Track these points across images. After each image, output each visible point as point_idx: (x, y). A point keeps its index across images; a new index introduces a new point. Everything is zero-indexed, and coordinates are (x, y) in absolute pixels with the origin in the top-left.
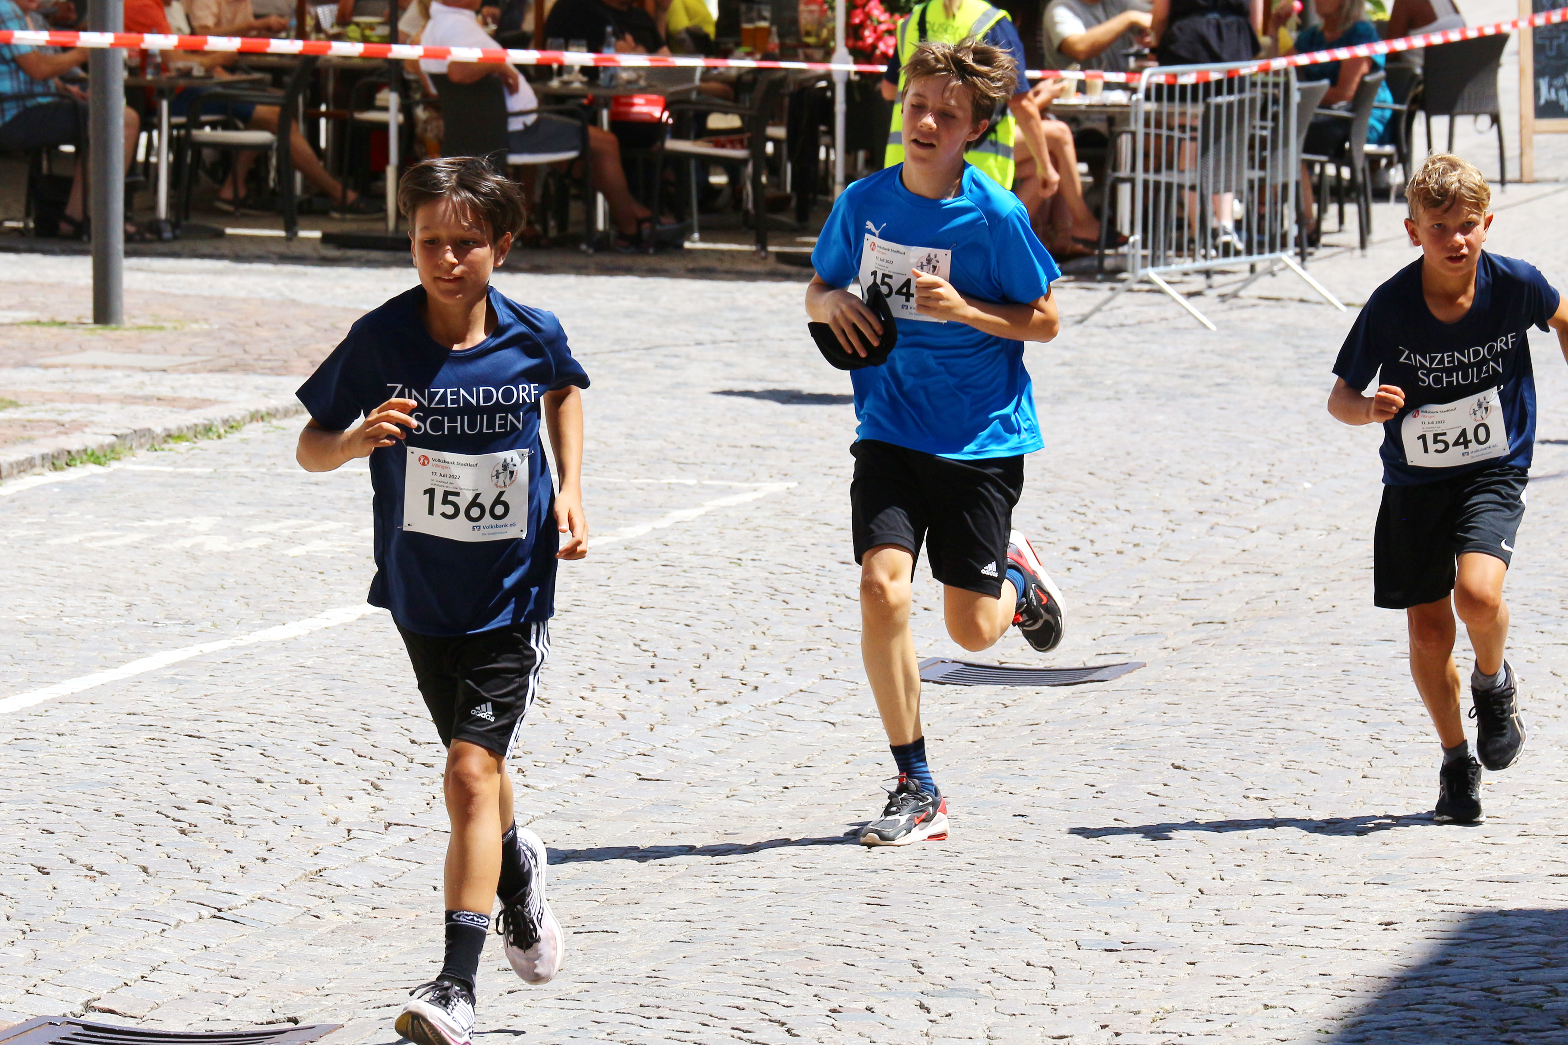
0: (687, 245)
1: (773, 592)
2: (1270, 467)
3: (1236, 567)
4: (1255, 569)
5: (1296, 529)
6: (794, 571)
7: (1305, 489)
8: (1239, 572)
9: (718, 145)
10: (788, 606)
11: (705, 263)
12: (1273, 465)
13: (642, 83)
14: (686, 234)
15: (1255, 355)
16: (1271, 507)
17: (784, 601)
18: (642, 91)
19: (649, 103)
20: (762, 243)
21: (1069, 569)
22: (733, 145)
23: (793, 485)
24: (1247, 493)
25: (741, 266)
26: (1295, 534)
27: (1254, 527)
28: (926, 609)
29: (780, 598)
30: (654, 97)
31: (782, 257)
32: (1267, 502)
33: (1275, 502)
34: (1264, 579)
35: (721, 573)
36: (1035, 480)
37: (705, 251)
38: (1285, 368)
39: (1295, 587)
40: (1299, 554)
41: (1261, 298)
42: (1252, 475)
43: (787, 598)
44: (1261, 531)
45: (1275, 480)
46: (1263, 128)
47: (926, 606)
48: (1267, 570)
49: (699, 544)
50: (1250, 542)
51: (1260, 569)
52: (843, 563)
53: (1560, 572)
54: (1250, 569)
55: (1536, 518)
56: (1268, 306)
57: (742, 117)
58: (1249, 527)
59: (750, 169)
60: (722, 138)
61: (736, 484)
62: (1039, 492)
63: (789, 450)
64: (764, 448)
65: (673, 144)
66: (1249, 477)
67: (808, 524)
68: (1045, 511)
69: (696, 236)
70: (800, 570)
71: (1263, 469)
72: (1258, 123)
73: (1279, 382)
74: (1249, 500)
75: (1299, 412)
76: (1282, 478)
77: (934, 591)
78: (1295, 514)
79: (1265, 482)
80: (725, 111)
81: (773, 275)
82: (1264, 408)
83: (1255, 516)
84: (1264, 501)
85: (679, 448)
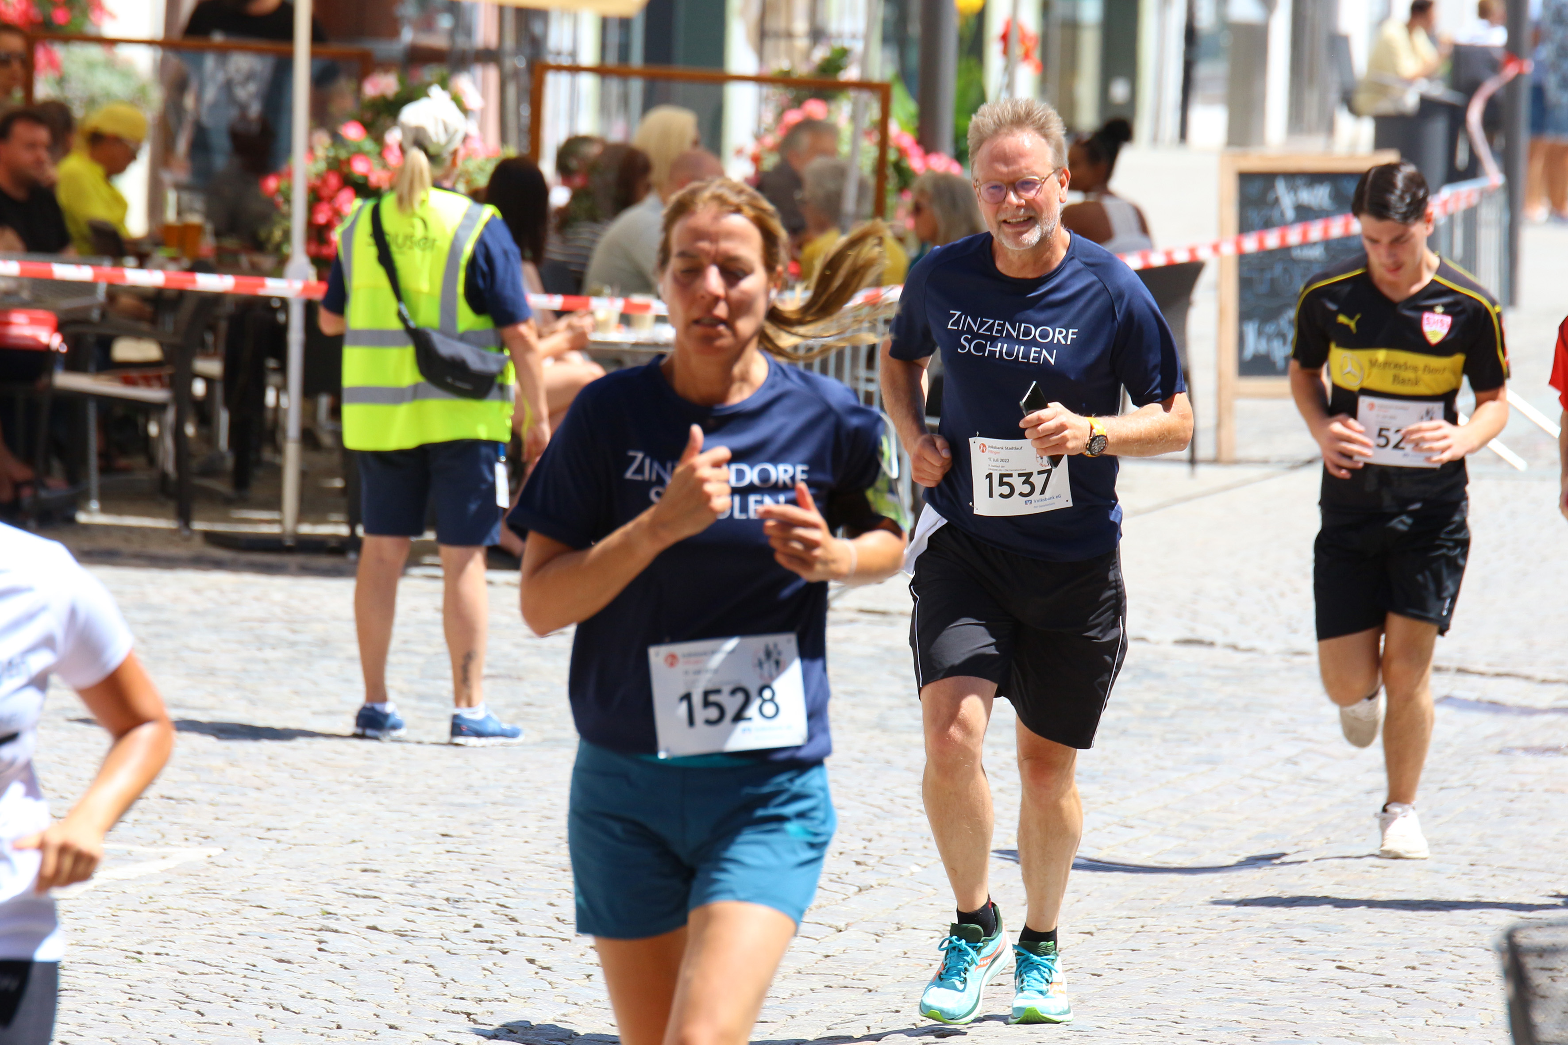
0: (82, 518)
1: (182, 999)
2: (866, 843)
3: (815, 978)
4: (842, 982)
5: (899, 929)
6: (213, 970)
7: (912, 874)
8: (819, 986)
9: (129, 382)
10: (203, 1019)
11: (106, 543)
12: (870, 840)
13: (25, 295)
14: (78, 501)
15: (851, 688)
16: (866, 896)
17: (198, 1012)
18: (24, 306)
19: (34, 322)
20: (185, 516)
21: (589, 976)
22: (147, 382)
23: (216, 851)
24: (834, 877)
25: (155, 549)
26: (897, 935)
27: (842, 925)
28: (391, 1027)
29: (192, 1007)
30: (41, 314)
31: (212, 538)
32: (860, 890)
33: (871, 891)
34: (853, 997)
35: (112, 971)
36: (547, 853)
37: (107, 529)
38: (891, 708)
39: (894, 1008)
40: (902, 962)
41: (862, 611)
42: (841, 853)
43: (203, 1008)
44: (850, 929)
45: (871, 861)
46: (869, 380)
47: (392, 1023)
48: (856, 983)
49: (83, 931)
50: (835, 944)
51: (848, 982)
52: (281, 961)
53: (1253, 998)
54: (835, 981)
55: (1222, 922)
56: (870, 623)
57: (162, 345)
58: (835, 924)
59: (170, 416)
60: (134, 374)
61: (137, 849)
62: (552, 870)
63: (212, 804)
64: (178, 801)
65: (65, 380)
66: (837, 855)
67: (235, 906)
68: (559, 896)
69: (94, 505)
70: (222, 970)
71: (858, 845)
72: (862, 373)
73: (882, 726)
74: (836, 887)
75: (908, 769)
76: (882, 858)
77: (403, 1003)
78: (897, 909)
79: (858, 863)
80: (138, 335)
81: (199, 562)
82: (860, 762)
83: (844, 909)
84: (857, 889)
85: (62, 797)
